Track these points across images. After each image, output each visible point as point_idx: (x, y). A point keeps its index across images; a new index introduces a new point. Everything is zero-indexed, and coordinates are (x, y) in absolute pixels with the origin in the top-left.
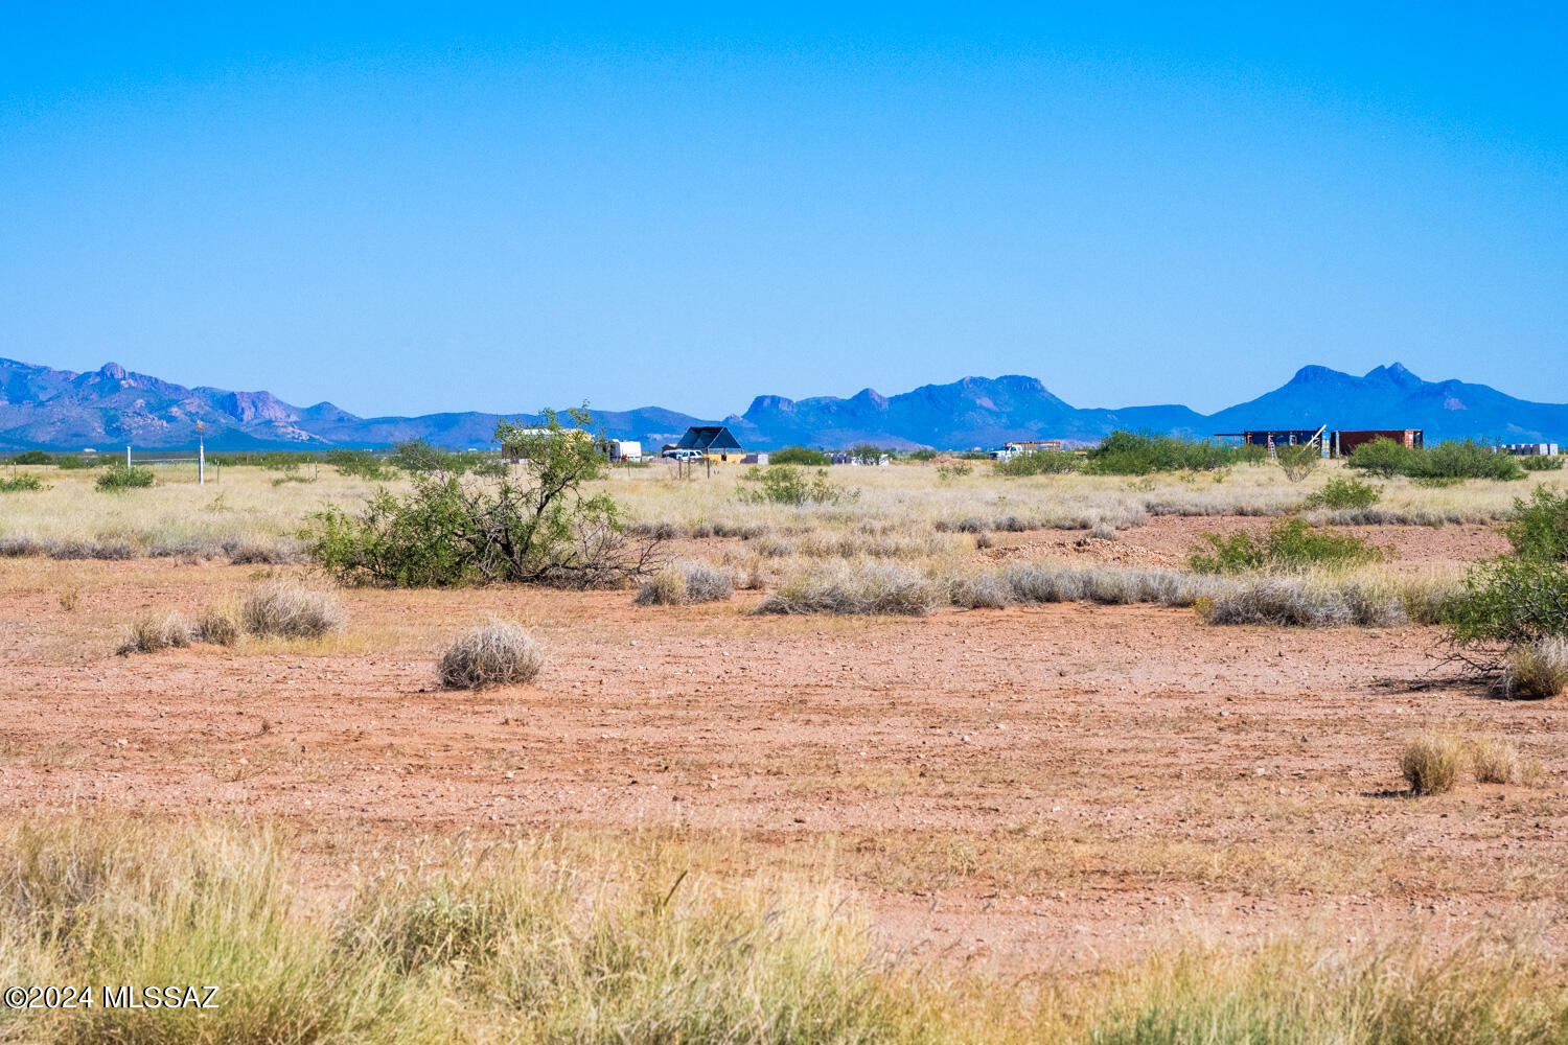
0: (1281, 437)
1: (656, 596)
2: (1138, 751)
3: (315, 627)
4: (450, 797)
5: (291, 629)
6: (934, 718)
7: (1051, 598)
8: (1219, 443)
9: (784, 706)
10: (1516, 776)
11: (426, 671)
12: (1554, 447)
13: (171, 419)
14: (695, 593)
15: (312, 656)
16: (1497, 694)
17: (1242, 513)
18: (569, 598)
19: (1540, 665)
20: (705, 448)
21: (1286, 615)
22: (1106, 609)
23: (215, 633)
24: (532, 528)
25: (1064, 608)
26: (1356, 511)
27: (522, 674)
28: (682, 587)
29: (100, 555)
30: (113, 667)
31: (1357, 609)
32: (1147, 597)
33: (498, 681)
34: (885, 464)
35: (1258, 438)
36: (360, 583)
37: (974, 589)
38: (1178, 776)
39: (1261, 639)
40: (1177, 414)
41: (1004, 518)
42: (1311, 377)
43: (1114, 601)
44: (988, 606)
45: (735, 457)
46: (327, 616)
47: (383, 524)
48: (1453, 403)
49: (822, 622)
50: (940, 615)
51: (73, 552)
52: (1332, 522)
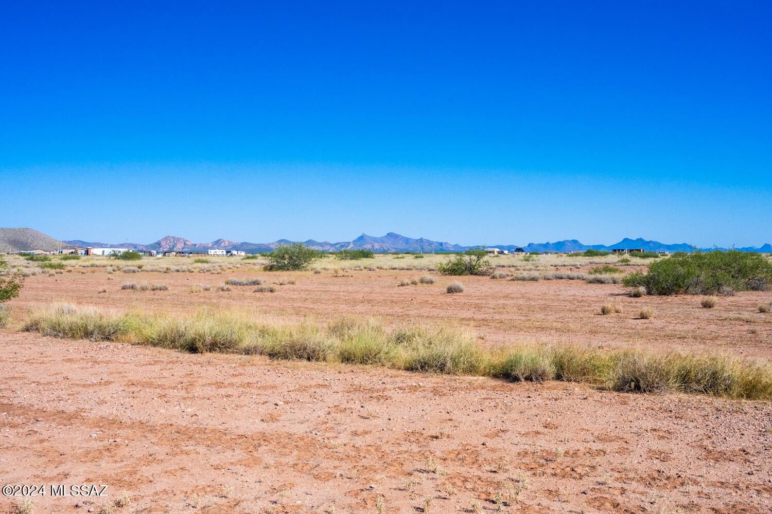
0: (619, 250)
1: (494, 277)
2: (560, 306)
3: (432, 282)
4: (435, 312)
5: (427, 283)
6: (529, 299)
7: (562, 278)
8: (607, 251)
9: (503, 297)
10: (622, 311)
11: (445, 290)
12: (668, 252)
13: (432, 247)
14: (500, 277)
15: (430, 287)
16: (631, 296)
17: (606, 263)
18: (479, 278)
19: (638, 292)
20: (519, 252)
21: (600, 282)
22: (571, 280)
23: (414, 283)
24: (475, 266)
25: (563, 280)
26: (626, 263)
27: (461, 291)
28: (498, 276)
29: (407, 269)
30: (396, 288)
31: (613, 281)
32: (578, 278)
33: (456, 292)
34: (549, 254)
35: (615, 251)
36: (446, 275)
37: (548, 277)
38: (564, 310)
39: (594, 286)
40: (602, 246)
41: (563, 264)
42: (626, 240)
43: (573, 279)
44: (550, 280)
45: (524, 253)
46: (433, 280)
47: (450, 265)
48: (651, 244)
49: (520, 282)
50: (541, 281)
51: (403, 269)
52: (621, 265)
